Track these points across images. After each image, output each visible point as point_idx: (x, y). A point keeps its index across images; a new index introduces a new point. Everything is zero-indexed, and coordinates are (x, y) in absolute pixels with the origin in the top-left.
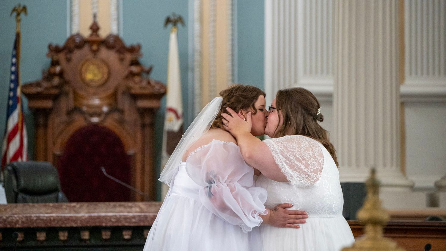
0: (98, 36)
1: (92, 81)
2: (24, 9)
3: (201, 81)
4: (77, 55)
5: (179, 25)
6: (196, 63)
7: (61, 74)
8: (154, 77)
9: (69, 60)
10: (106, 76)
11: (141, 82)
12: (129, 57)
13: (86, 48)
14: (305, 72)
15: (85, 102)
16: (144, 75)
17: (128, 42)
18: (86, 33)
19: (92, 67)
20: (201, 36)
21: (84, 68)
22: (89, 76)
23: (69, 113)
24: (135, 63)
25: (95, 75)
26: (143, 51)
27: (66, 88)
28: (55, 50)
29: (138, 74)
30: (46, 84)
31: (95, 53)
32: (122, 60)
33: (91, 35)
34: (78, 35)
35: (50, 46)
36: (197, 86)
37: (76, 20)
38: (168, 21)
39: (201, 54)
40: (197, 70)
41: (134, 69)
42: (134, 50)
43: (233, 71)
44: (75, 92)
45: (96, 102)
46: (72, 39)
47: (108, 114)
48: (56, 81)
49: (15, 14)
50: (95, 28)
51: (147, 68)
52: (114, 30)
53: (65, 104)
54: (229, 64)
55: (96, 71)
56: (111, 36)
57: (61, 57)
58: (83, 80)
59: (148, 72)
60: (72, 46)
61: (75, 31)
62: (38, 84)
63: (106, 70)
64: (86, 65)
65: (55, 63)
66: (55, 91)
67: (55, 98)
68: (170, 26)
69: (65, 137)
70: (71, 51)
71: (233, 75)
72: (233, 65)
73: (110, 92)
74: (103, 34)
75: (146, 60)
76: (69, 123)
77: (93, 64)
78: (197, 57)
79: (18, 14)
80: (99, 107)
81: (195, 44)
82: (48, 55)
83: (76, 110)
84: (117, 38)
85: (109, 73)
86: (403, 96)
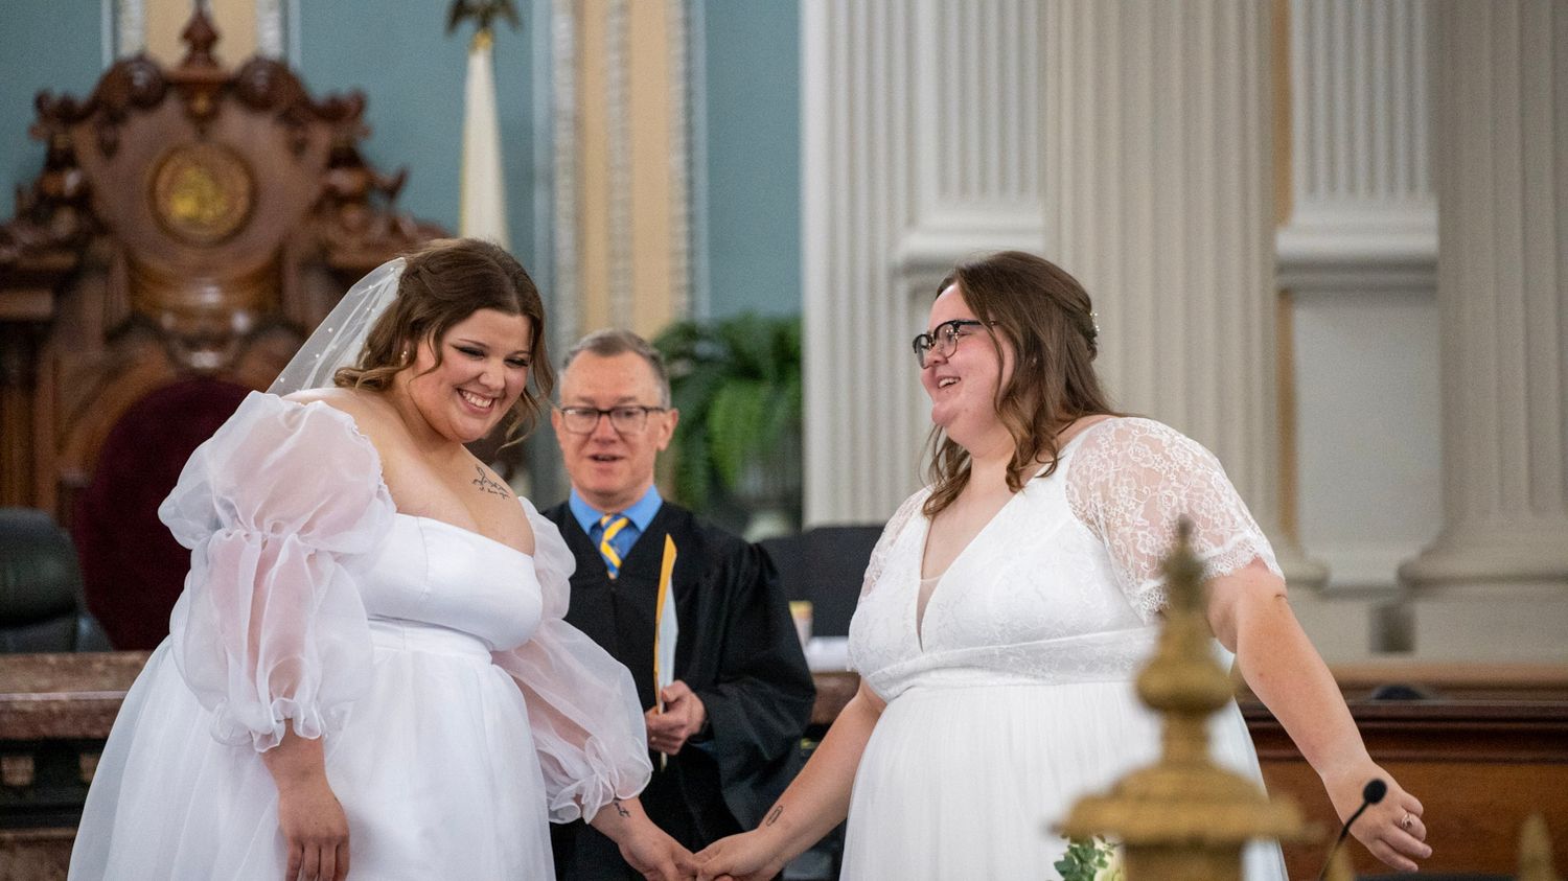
0: (212, 62)
1: (193, 221)
3: (579, 219)
4: (139, 130)
5: (500, 24)
6: (560, 159)
7: (83, 200)
8: (412, 205)
9: (109, 150)
10: (241, 205)
11: (365, 226)
12: (322, 138)
13: (172, 108)
14: (943, 186)
15: (170, 297)
16: (379, 201)
17: (321, 85)
18: (171, 54)
19: (191, 174)
20: (578, 62)
21: (165, 177)
22: (182, 207)
23: (114, 335)
24: (344, 157)
25: (202, 202)
26: (374, 115)
27: (102, 248)
28: (58, 114)
29: (358, 198)
30: (27, 236)
31: (203, 122)
32: (298, 148)
33: (189, 61)
34: (141, 59)
35: (40, 101)
36: (565, 237)
37: (134, 6)
38: (461, 9)
39: (578, 123)
40: (564, 182)
41: (344, 180)
42: (342, 112)
43: (690, 183)
44: (133, 265)
45: (210, 296)
46: (120, 73)
47: (250, 338)
48: (65, 223)
50: (201, 36)
51: (387, 173)
52: (269, 40)
53: (97, 304)
54: (677, 160)
55: (208, 189)
56: (257, 62)
57: (84, 139)
58: (161, 221)
59: (393, 191)
60: (120, 99)
61: (128, 50)
62: (2, 236)
63: (241, 185)
64: (170, 167)
65: (59, 161)
66: (63, 261)
67: (63, 284)
68: (467, 27)
69: (101, 421)
70: (116, 118)
71: (691, 200)
72: (690, 164)
73: (258, 259)
74: (231, 55)
75: (383, 150)
76: (113, 374)
77: (197, 164)
78: (564, 138)
80: (221, 315)
81: (555, 89)
82: (33, 131)
83: (136, 324)
84: (279, 72)
85: (254, 195)
86: (1285, 267)
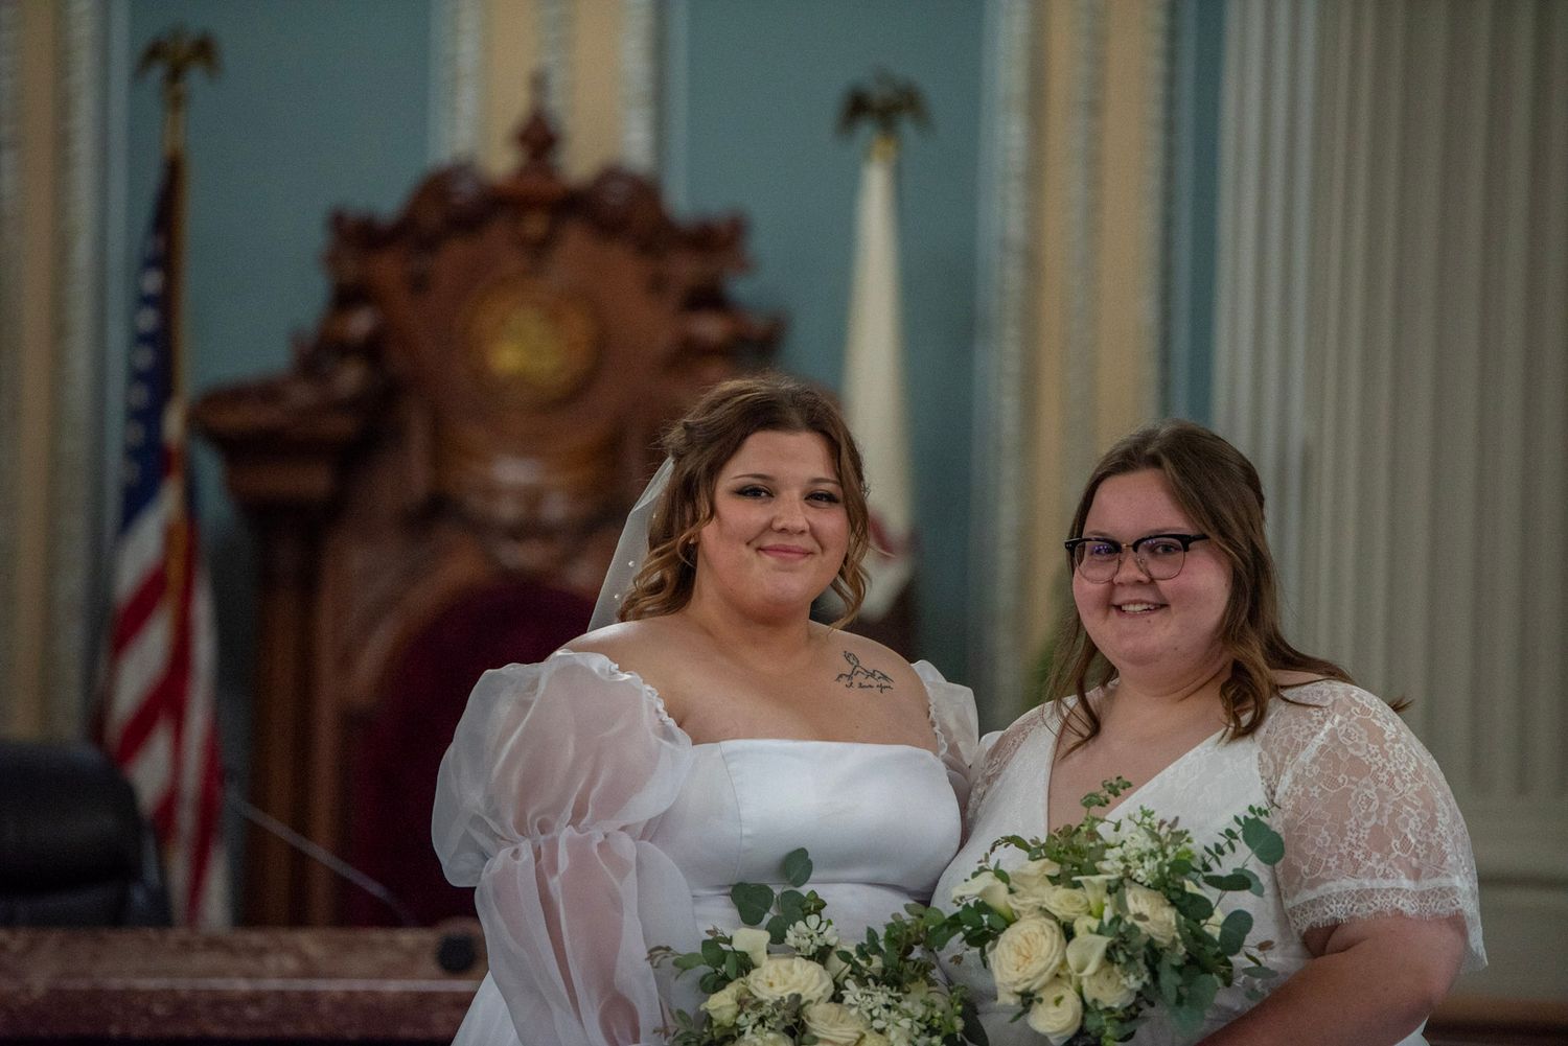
0: (551, 171)
1: (519, 379)
2: (204, 50)
4: (452, 259)
5: (907, 126)
7: (372, 350)
9: (419, 284)
10: (583, 357)
12: (682, 271)
13: (499, 233)
17: (683, 200)
18: (501, 162)
19: (522, 317)
20: (1035, 176)
21: (484, 319)
22: (508, 358)
23: (414, 523)
24: (708, 298)
25: (532, 352)
26: (762, 243)
28: (358, 237)
29: (722, 352)
30: (303, 395)
31: (540, 248)
32: (657, 285)
33: (523, 173)
34: (466, 167)
35: (335, 220)
36: (1007, 407)
37: (468, 100)
38: (858, 107)
39: (1032, 258)
40: (1011, 334)
41: (710, 328)
42: (713, 240)
45: (517, 473)
46: (436, 187)
48: (350, 378)
49: (158, 72)
50: (539, 139)
51: (758, 318)
52: (634, 145)
53: (394, 481)
55: (540, 337)
56: (611, 174)
57: (388, 269)
58: (478, 376)
60: (435, 220)
62: (267, 392)
63: (584, 330)
65: (349, 297)
66: (342, 426)
67: (348, 458)
68: (867, 130)
70: (429, 244)
73: (599, 429)
74: (578, 163)
77: (532, 304)
78: (1013, 276)
79: (175, 74)
80: (532, 498)
83: (440, 509)
84: (647, 189)
85: (601, 343)
